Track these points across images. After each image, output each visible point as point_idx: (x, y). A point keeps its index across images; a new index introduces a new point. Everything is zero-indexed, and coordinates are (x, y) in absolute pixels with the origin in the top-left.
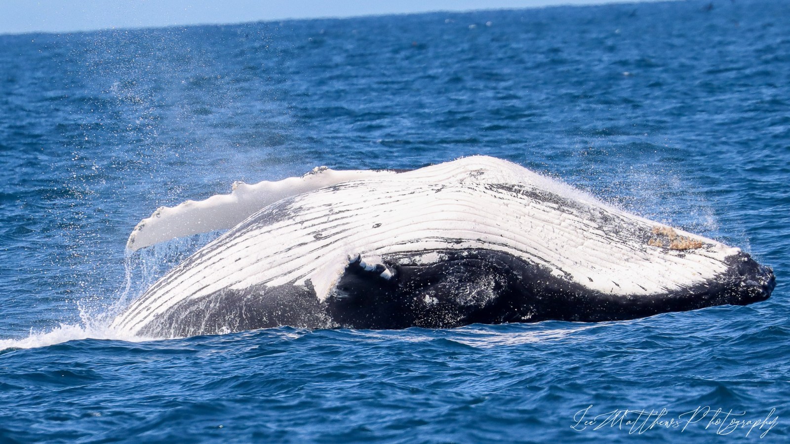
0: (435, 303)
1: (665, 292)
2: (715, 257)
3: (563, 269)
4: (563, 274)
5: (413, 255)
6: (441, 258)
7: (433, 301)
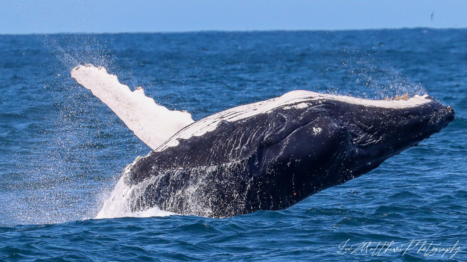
0: (319, 131)
7: (318, 130)
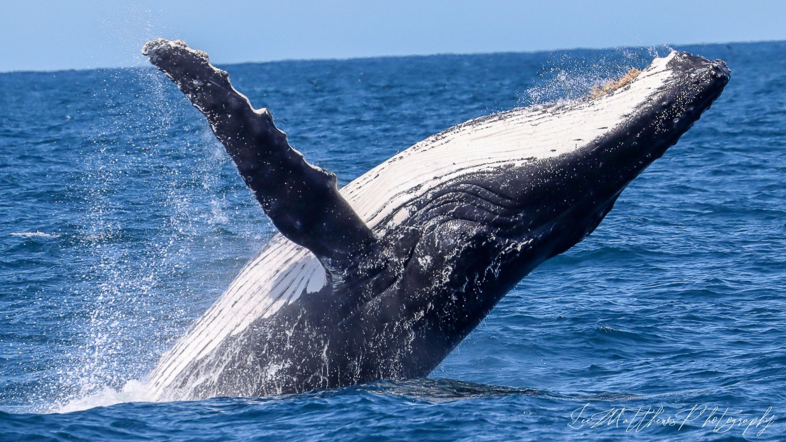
0: (429, 261)
1: (624, 119)
2: (658, 71)
3: (524, 158)
4: (526, 161)
5: (385, 224)
6: (410, 211)
7: (426, 260)
